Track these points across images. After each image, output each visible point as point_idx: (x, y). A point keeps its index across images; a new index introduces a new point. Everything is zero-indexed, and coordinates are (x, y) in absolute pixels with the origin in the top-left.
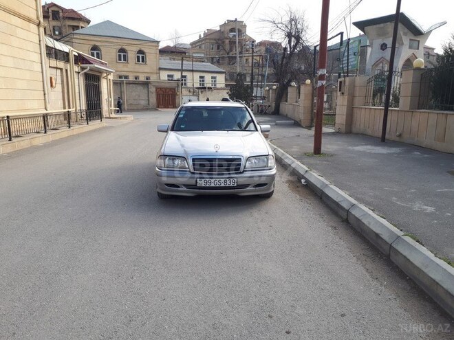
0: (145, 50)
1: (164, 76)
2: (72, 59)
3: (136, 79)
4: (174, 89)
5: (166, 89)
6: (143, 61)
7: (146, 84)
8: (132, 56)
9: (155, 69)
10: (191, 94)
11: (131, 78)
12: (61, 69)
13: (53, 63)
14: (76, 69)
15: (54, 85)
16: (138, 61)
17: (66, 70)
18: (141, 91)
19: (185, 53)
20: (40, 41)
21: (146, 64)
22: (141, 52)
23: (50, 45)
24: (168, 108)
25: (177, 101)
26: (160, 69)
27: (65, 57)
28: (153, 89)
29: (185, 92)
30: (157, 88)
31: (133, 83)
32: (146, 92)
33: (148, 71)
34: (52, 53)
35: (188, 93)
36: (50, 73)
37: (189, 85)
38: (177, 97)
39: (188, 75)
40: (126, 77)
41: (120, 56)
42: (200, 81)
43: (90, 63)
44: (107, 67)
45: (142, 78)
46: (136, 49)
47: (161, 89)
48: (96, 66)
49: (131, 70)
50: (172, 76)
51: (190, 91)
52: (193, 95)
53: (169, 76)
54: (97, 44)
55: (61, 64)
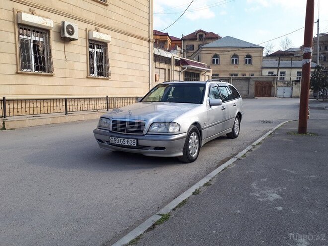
0: (252, 54)
1: (266, 72)
2: (173, 62)
3: (243, 75)
4: (271, 82)
5: (263, 82)
6: (250, 63)
7: (248, 79)
8: (241, 59)
9: (259, 68)
10: (285, 86)
11: (239, 75)
12: (165, 69)
13: (158, 65)
14: (178, 68)
15: (157, 79)
16: (246, 62)
17: (169, 70)
18: (244, 84)
19: (293, 55)
20: (149, 51)
21: (252, 64)
22: (249, 56)
23: (157, 53)
24: (264, 96)
25: (272, 91)
26: (263, 68)
27: (168, 61)
28: (253, 83)
29: (279, 84)
30: (256, 82)
31: (239, 79)
32: (248, 85)
33: (253, 70)
34: (157, 58)
35: (283, 85)
36: (154, 71)
37: (287, 79)
38: (273, 88)
39: (287, 71)
40: (236, 75)
41: (233, 60)
42: (298, 75)
43: (188, 64)
44: (205, 67)
45: (248, 75)
46: (246, 54)
47: (260, 82)
48: (191, 66)
49: (241, 70)
50: (273, 72)
51: (284, 84)
52: (288, 86)
53: (269, 72)
54: (218, 53)
55: (165, 66)
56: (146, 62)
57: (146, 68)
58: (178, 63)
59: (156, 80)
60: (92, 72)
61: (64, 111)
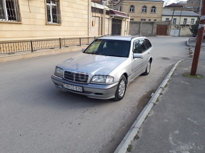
0: (156, 6)
1: (164, 19)
2: (105, 12)
3: (149, 20)
4: (167, 26)
5: (162, 25)
6: (154, 12)
7: (152, 23)
8: (149, 9)
9: (160, 15)
10: (176, 28)
11: (147, 21)
12: (99, 17)
13: (94, 14)
14: (108, 16)
16: (152, 12)
17: (102, 18)
18: (149, 27)
19: (182, 6)
20: (88, 5)
21: (155, 13)
22: (154, 7)
23: (94, 6)
24: (162, 35)
25: (167, 32)
26: (163, 15)
27: (101, 11)
28: (155, 26)
29: (172, 27)
30: (158, 25)
31: (147, 23)
32: (152, 27)
33: (156, 17)
34: (94, 10)
35: (174, 28)
36: (92, 19)
37: (177, 23)
38: (168, 30)
39: (178, 18)
40: (145, 20)
42: (184, 21)
43: (115, 14)
44: (126, 16)
45: (152, 20)
46: (152, 6)
47: (160, 25)
48: (117, 15)
49: (148, 16)
50: (168, 19)
51: (175, 27)
52: (177, 29)
53: (166, 19)
55: (99, 15)
56: (86, 12)
57: (86, 17)
58: (108, 13)
59: (93, 25)
60: (49, 20)
61: (31, 49)
